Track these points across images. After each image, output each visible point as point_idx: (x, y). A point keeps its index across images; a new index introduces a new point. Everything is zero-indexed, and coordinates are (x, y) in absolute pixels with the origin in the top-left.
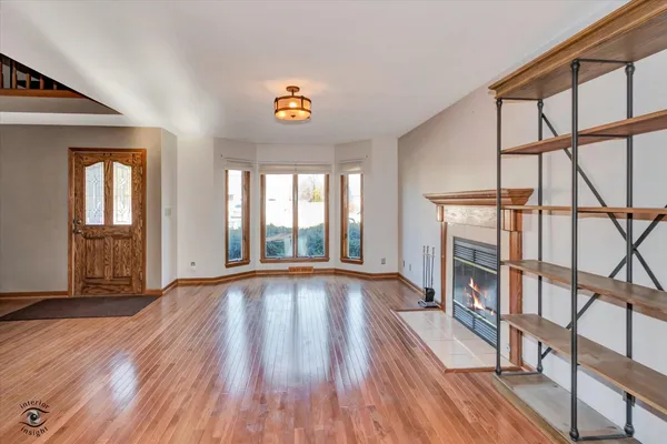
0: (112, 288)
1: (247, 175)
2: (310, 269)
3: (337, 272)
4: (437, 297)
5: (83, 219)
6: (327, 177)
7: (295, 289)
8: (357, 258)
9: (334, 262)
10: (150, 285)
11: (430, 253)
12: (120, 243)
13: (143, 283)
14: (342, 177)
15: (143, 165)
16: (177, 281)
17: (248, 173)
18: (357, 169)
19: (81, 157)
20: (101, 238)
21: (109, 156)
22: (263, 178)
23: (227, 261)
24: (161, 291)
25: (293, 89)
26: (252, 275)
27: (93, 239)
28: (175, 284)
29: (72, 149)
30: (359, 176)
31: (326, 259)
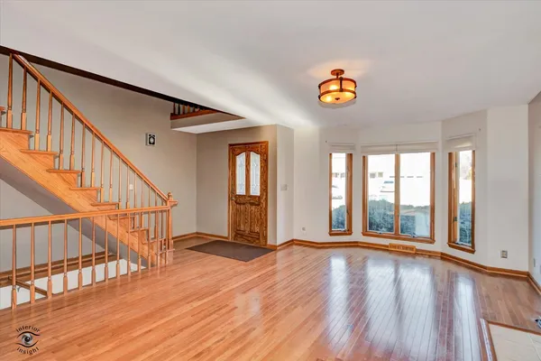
0: (250, 239)
1: (350, 157)
2: (412, 248)
3: (444, 257)
5: (235, 190)
6: (433, 155)
8: (468, 246)
9: (441, 245)
10: (270, 242)
12: (253, 208)
13: (265, 238)
14: (450, 154)
15: (266, 153)
16: (293, 240)
17: (351, 155)
18: (468, 145)
19: (235, 150)
20: (244, 204)
21: (248, 148)
22: (365, 159)
23: (330, 230)
24: (276, 246)
25: (338, 73)
26: (355, 245)
27: (240, 204)
28: (291, 243)
29: (230, 145)
30: (471, 152)
31: (432, 241)
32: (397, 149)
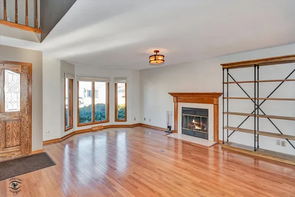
1: (71, 81)
2: (102, 126)
4: (173, 129)
6: (108, 84)
7: (94, 138)
8: (124, 119)
11: (170, 113)
14: (115, 84)
18: (124, 81)
22: (78, 83)
23: (65, 128)
24: (43, 150)
25: (157, 52)
30: (124, 84)
31: (108, 121)
32: (94, 79)
